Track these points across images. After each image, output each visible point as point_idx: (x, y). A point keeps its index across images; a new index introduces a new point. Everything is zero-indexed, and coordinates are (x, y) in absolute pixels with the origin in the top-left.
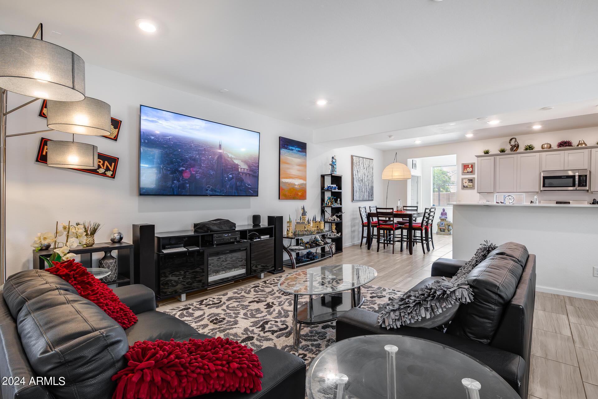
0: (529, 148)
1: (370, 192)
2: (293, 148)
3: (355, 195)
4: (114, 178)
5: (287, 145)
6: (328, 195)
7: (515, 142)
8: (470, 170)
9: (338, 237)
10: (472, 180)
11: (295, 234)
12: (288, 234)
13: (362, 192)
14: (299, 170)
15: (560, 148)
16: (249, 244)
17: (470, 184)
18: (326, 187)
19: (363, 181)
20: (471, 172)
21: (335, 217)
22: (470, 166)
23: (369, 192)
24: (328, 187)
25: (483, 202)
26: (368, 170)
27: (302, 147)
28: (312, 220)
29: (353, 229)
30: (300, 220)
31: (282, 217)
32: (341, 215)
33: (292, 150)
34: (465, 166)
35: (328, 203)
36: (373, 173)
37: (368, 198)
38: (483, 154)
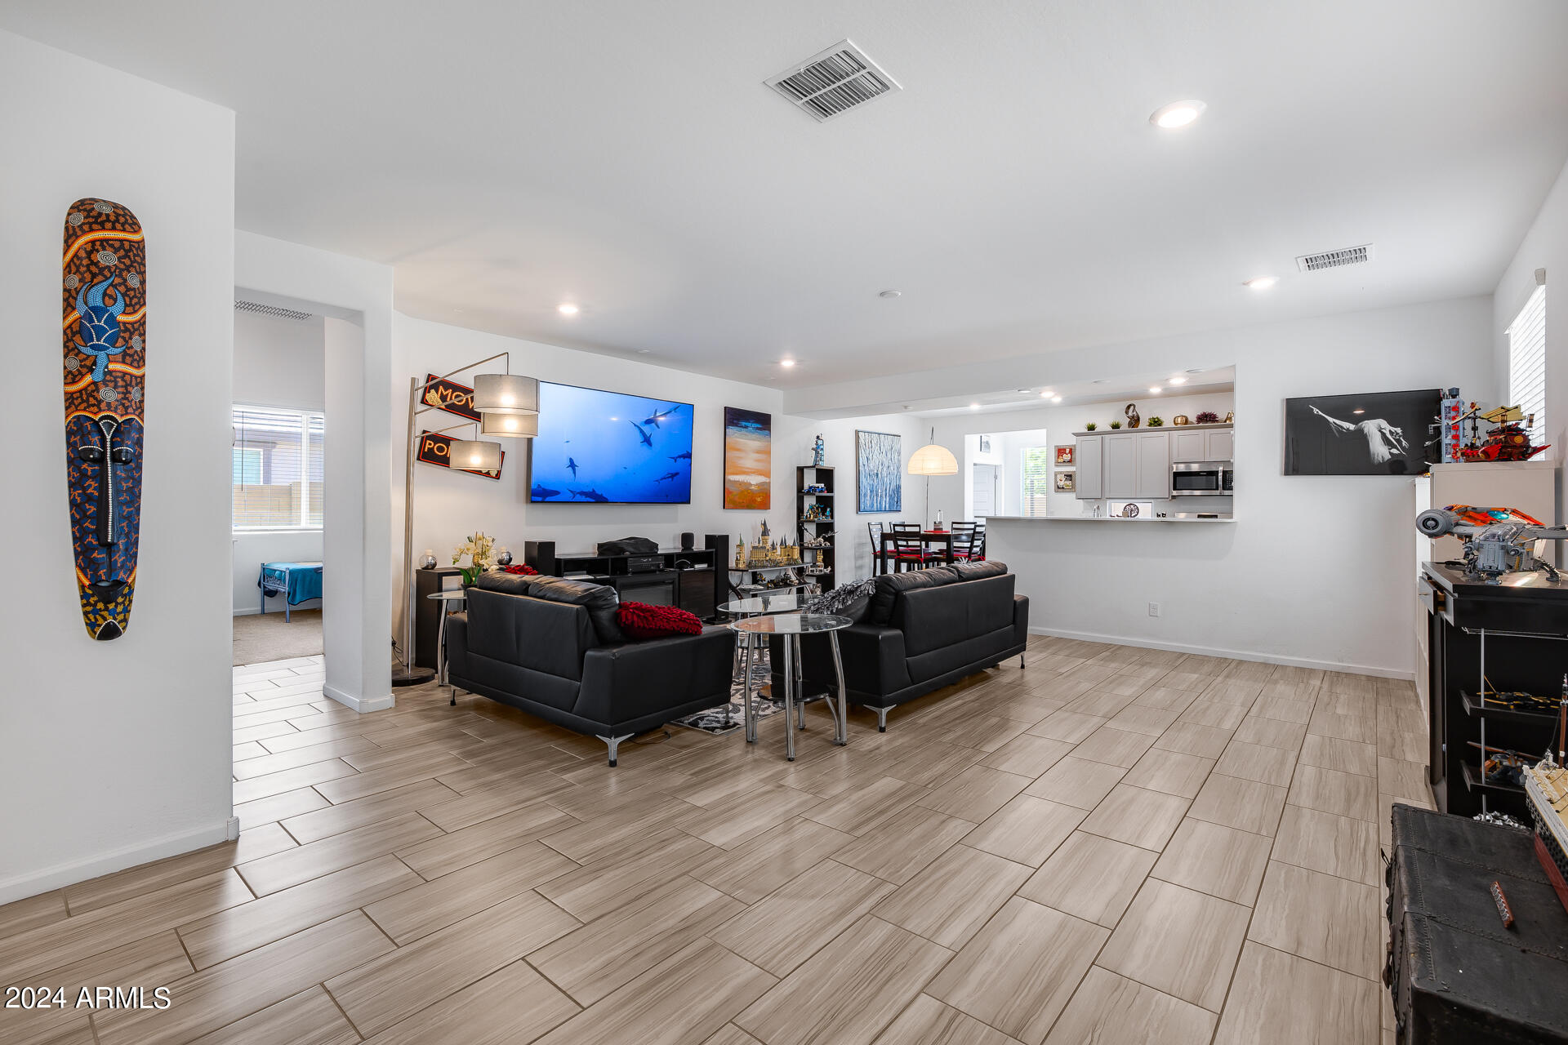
0: (1156, 423)
1: (893, 495)
2: (749, 424)
3: (862, 500)
4: (498, 479)
5: (738, 420)
6: (810, 501)
7: (1133, 411)
8: (1067, 457)
9: (825, 574)
10: (1071, 476)
11: (750, 565)
12: (737, 564)
13: (877, 495)
14: (758, 461)
15: (1201, 424)
16: (677, 575)
17: (1069, 483)
18: (806, 487)
19: (880, 475)
20: (1070, 461)
21: (821, 539)
22: (1068, 451)
23: (890, 496)
24: (810, 487)
25: (1089, 515)
26: (889, 456)
27: (762, 421)
28: (779, 544)
29: (860, 562)
30: (759, 543)
31: (728, 536)
32: (833, 537)
33: (746, 427)
34: (1061, 451)
35: (810, 515)
36: (899, 461)
37: (889, 507)
38: (1086, 431)
